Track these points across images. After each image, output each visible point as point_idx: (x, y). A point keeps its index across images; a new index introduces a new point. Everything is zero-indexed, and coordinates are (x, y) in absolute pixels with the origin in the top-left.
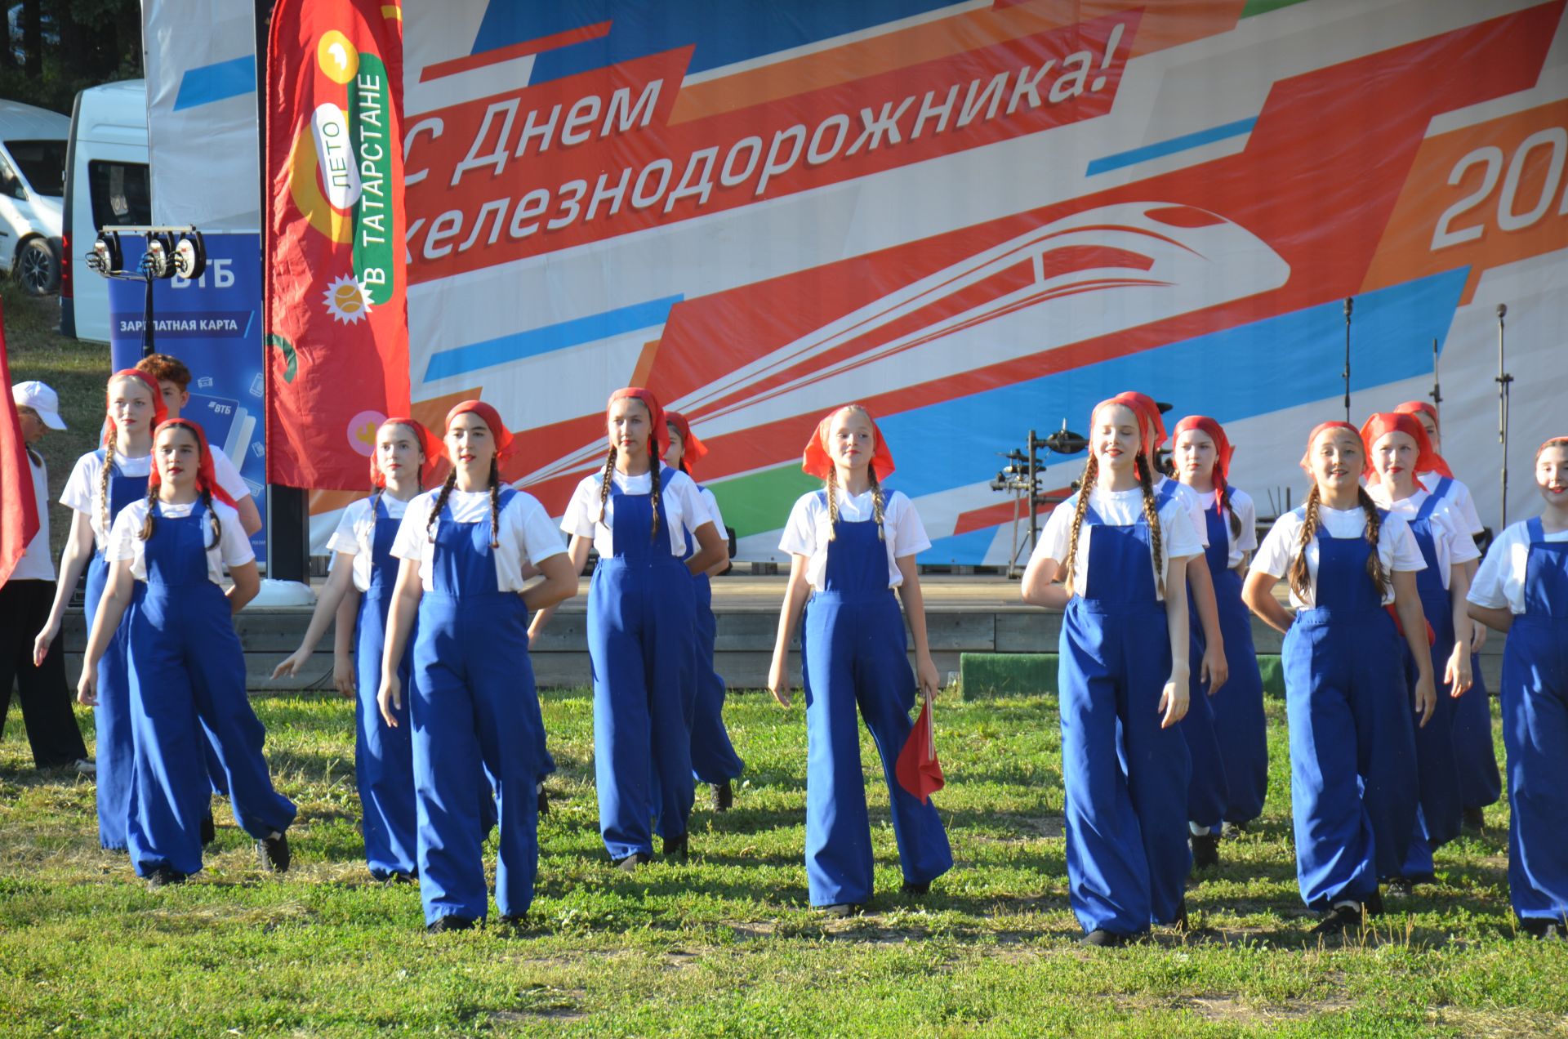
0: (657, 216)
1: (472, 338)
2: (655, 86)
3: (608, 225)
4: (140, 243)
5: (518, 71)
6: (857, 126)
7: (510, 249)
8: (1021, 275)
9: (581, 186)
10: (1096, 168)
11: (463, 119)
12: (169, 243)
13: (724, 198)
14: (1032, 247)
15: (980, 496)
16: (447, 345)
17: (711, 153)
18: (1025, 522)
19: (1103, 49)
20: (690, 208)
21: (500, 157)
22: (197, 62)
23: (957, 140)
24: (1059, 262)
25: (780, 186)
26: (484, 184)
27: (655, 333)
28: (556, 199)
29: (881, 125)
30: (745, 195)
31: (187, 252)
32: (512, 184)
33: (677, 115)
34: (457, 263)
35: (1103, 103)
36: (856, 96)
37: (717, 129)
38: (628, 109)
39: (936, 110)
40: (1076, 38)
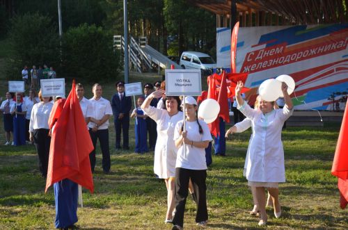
0: (282, 64)
1: (257, 81)
2: (282, 47)
3: (275, 66)
4: (215, 69)
5: (264, 46)
6: (310, 52)
7: (262, 69)
8: (332, 71)
9: (272, 61)
10: (344, 57)
11: (256, 52)
12: (219, 69)
13: (291, 62)
14: (334, 67)
15: (326, 101)
16: (253, 81)
17: (289, 56)
18: (332, 104)
19: (344, 41)
20: (286, 63)
21: (261, 57)
22: (223, 46)
23: (324, 53)
24: (338, 69)
25: (299, 60)
26: (259, 61)
28: (269, 62)
29: (313, 52)
30: (294, 61)
32: (263, 60)
33: (286, 51)
34: (255, 71)
35: (345, 48)
36: (310, 48)
37: (290, 53)
38: (278, 50)
39: (321, 50)
40: (341, 39)
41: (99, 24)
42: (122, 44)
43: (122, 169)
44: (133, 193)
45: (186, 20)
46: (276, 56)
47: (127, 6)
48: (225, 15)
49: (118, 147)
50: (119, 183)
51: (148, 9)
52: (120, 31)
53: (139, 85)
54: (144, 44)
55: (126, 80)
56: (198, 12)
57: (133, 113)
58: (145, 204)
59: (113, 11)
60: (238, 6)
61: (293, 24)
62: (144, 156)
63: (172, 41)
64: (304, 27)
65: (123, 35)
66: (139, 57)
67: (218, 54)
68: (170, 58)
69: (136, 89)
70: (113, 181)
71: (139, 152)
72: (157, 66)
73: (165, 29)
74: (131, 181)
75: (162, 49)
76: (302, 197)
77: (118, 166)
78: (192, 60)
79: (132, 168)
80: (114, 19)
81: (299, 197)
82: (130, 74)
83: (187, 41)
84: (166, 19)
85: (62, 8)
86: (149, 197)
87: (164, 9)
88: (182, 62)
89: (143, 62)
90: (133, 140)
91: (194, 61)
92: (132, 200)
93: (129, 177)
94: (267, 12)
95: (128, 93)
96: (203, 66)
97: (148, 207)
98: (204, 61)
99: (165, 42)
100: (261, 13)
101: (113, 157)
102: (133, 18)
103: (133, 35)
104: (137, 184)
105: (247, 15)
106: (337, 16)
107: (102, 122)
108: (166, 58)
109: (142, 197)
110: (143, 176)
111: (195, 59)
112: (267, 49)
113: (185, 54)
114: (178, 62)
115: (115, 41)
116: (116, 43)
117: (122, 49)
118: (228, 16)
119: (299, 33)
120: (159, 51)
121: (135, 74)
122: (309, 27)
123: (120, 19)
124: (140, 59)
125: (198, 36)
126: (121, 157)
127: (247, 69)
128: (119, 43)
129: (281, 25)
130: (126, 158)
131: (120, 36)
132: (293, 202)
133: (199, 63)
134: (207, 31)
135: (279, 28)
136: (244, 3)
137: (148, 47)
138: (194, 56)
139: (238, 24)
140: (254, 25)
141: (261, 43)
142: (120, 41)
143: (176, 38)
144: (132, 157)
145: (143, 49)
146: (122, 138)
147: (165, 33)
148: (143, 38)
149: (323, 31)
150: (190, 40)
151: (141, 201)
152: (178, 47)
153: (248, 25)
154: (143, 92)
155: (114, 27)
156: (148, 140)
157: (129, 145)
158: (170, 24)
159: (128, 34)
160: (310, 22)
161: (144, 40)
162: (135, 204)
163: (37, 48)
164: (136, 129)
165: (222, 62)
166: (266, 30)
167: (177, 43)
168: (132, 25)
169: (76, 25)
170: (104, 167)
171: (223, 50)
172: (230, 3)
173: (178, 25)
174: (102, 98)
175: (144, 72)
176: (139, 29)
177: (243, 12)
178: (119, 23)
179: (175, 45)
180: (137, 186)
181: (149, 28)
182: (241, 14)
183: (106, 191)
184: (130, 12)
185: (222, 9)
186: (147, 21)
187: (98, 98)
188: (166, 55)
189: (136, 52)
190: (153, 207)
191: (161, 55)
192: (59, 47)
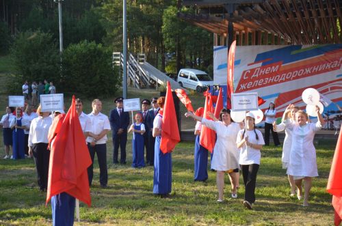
0: (278, 82)
2: (278, 66)
3: (271, 84)
4: (212, 86)
5: (260, 64)
6: (305, 71)
7: (258, 87)
8: (327, 90)
9: (267, 79)
10: (338, 76)
11: (253, 71)
12: (216, 86)
13: (286, 80)
14: (328, 87)
17: (285, 75)
19: (339, 61)
20: (282, 81)
21: (257, 75)
22: (220, 64)
23: (318, 72)
24: (332, 88)
25: (294, 79)
26: (255, 79)
27: (277, 97)
28: (264, 80)
29: (308, 71)
30: (289, 80)
31: (218, 87)
32: (259, 79)
33: (281, 70)
34: (251, 89)
35: (339, 68)
36: (305, 67)
37: (286, 72)
38: (274, 69)
39: (315, 69)
40: (335, 59)
41: (98, 41)
42: (121, 61)
43: (118, 184)
44: (130, 207)
45: (184, 38)
46: (271, 75)
47: (127, 24)
48: (222, 34)
49: (116, 161)
50: (115, 198)
51: (147, 27)
52: (119, 48)
53: (137, 101)
54: (143, 61)
55: (124, 96)
56: (196, 30)
57: (131, 128)
58: (141, 219)
59: (112, 28)
60: (235, 25)
61: (289, 43)
62: (141, 171)
63: (170, 58)
64: (299, 47)
65: (122, 52)
66: (137, 73)
67: (215, 71)
68: (168, 75)
69: (134, 104)
70: (110, 196)
71: (136, 166)
72: (155, 82)
73: (163, 47)
74: (128, 196)
75: (160, 66)
76: (297, 214)
77: (115, 180)
78: (189, 77)
79: (128, 182)
80: (113, 37)
81: (293, 213)
82: (129, 90)
83: (185, 58)
84: (164, 37)
85: (64, 25)
86: (145, 212)
87: (163, 27)
88: (180, 79)
89: (141, 78)
90: (130, 155)
91: (192, 78)
92: (128, 214)
93: (126, 191)
94: (263, 31)
95: (126, 109)
96: (200, 83)
97: (144, 222)
98: (201, 78)
99: (163, 58)
100: (257, 32)
101: (110, 171)
102: (132, 36)
103: (132, 52)
104: (134, 198)
105: (244, 34)
106: (332, 36)
107: (100, 136)
108: (164, 75)
109: (138, 211)
110: (140, 191)
111: (192, 76)
112: (263, 67)
113: (183, 71)
114: (176, 79)
115: (114, 58)
116: (115, 60)
117: (121, 66)
118: (225, 35)
119: (294, 52)
120: (157, 68)
121: (134, 90)
122: (304, 47)
123: (120, 36)
124: (138, 75)
125: (196, 54)
126: (118, 171)
127: (243, 87)
128: (118, 60)
129: (276, 44)
130: (123, 173)
131: (119, 53)
132: (288, 219)
133: (196, 80)
134: (205, 49)
135: (275, 47)
136: (241, 23)
137: (146, 64)
138: (191, 73)
139: (235, 42)
140: (250, 44)
141: (257, 61)
142: (119, 58)
143: (174, 56)
144: (129, 171)
145: (141, 66)
146: (120, 152)
147: (163, 50)
148: (142, 55)
149: (317, 51)
150: (188, 57)
151: (137, 215)
152: (176, 64)
153: (244, 44)
154: (141, 107)
155: (114, 44)
156: (145, 155)
157: (126, 160)
158: (168, 42)
159: (127, 51)
160: (306, 42)
161: (143, 57)
162: (132, 218)
163: (37, 63)
164: (133, 144)
165: (218, 79)
166: (262, 49)
167: (175, 60)
168: (131, 42)
169: (77, 41)
170: (101, 181)
171: (220, 68)
172: (227, 22)
173: (176, 43)
174: (100, 114)
175: (142, 88)
176: (138, 46)
177: (240, 31)
178: (118, 40)
179: (173, 62)
180: (134, 201)
181: (148, 46)
182: (238, 33)
183: (102, 206)
184: (130, 30)
185: (219, 28)
186: (146, 38)
187: (96, 113)
188: (164, 72)
189: (135, 69)
190: (149, 221)
191: (159, 71)
192: (59, 63)
